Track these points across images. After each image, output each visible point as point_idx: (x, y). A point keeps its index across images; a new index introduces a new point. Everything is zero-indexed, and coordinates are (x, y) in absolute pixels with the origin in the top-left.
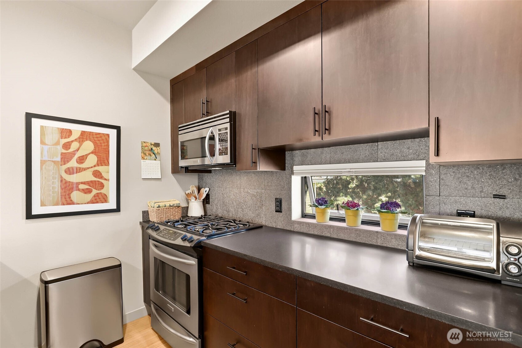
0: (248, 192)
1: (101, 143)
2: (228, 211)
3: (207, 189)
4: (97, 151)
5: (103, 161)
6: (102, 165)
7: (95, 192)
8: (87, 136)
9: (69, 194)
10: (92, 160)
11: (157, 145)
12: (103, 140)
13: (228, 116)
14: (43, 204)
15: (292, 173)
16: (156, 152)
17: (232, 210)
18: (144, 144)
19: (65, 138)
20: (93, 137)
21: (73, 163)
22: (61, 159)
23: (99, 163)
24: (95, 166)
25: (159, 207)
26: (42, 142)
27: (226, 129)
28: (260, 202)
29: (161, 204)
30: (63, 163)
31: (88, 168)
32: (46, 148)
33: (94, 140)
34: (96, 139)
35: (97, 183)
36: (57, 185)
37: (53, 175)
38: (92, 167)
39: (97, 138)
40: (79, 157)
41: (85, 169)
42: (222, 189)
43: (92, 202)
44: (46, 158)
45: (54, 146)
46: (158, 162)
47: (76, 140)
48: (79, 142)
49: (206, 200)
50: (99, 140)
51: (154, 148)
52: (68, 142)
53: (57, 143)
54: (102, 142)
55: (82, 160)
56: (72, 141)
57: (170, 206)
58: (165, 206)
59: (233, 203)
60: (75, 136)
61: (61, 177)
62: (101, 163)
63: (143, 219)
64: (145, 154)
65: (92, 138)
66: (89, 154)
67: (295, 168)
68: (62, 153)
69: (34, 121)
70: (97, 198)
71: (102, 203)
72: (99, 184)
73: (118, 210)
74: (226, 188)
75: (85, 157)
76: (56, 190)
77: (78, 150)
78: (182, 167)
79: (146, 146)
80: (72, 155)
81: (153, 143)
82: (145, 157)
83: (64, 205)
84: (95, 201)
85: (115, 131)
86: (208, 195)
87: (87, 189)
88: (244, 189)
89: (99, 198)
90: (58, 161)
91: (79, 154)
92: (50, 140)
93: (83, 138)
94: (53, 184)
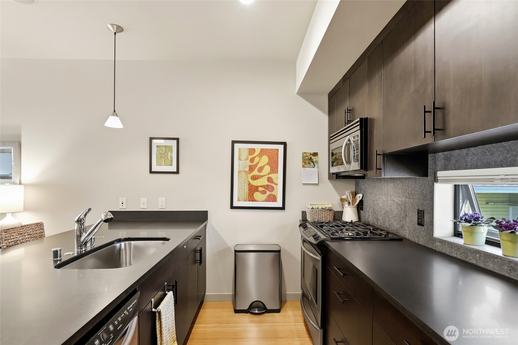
0: (394, 201)
1: (273, 157)
2: (377, 220)
3: (361, 195)
4: (270, 163)
5: (274, 170)
6: (273, 173)
7: (268, 193)
8: (264, 152)
9: (253, 194)
10: (267, 169)
11: (315, 154)
12: (274, 154)
13: (359, 123)
14: (239, 200)
16: (314, 160)
17: (380, 218)
18: (305, 155)
19: (252, 155)
20: (268, 153)
21: (255, 173)
22: (249, 169)
23: (271, 171)
24: (269, 174)
25: (313, 208)
26: (240, 159)
27: (358, 136)
28: (404, 212)
29: (315, 207)
30: (250, 172)
31: (265, 176)
32: (241, 162)
33: (269, 155)
34: (270, 154)
35: (270, 186)
36: (246, 188)
37: (244, 180)
38: (267, 175)
39: (270, 152)
40: (259, 168)
41: (262, 176)
42: (373, 196)
43: (266, 201)
44: (241, 169)
45: (246, 161)
46: (316, 169)
47: (257, 155)
48: (260, 157)
49: (360, 207)
50: (271, 154)
51: (313, 157)
52: (253, 157)
53: (247, 159)
54: (273, 155)
55: (261, 170)
56: (255, 157)
57: (322, 209)
58: (318, 209)
59: (381, 211)
60: (257, 153)
61: (249, 182)
62: (273, 172)
63: (302, 218)
64: (305, 163)
65: (267, 153)
66: (265, 165)
68: (249, 165)
69: (236, 145)
70: (269, 197)
71: (273, 202)
72: (271, 187)
73: (283, 208)
74: (376, 195)
75: (263, 167)
76: (246, 191)
77: (258, 163)
78: (333, 174)
79: (306, 156)
80: (255, 166)
81: (312, 153)
82: (305, 166)
83: (250, 201)
84: (268, 200)
85: (282, 146)
86: (361, 202)
87: (264, 191)
88: (390, 197)
89: (271, 198)
90: (247, 171)
91: (259, 166)
92: (243, 157)
93: (262, 154)
94: (244, 187)
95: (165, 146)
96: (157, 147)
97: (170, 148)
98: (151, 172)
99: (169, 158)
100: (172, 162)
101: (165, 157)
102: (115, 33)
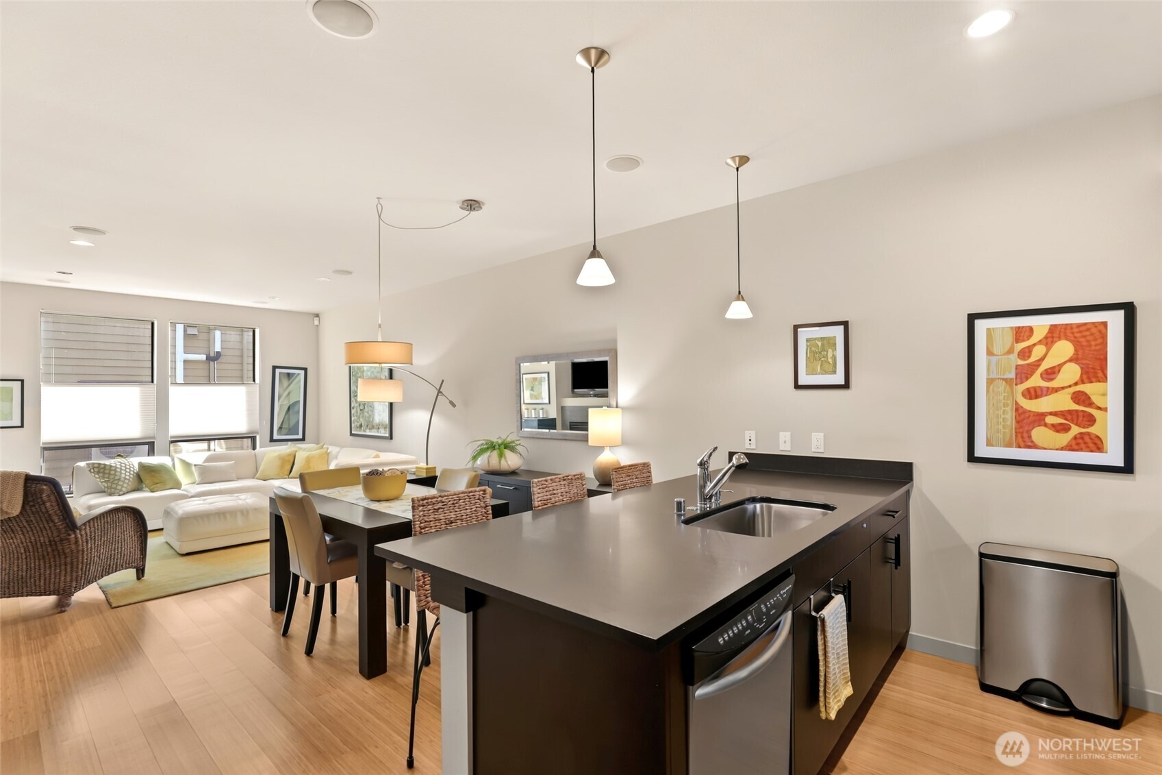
1: (1088, 341)
4: (1080, 356)
5: (1094, 374)
6: (1091, 382)
7: (1075, 430)
8: (1060, 331)
9: (1029, 432)
10: (1071, 373)
12: (1092, 334)
14: (989, 443)
19: (1023, 341)
20: (1073, 333)
21: (1035, 381)
22: (1017, 374)
23: (1085, 377)
24: (1076, 384)
26: (990, 353)
30: (1019, 381)
31: (1063, 388)
32: (994, 359)
33: (1075, 337)
34: (1077, 335)
35: (1081, 414)
36: (1010, 416)
37: (1004, 399)
38: (1070, 386)
39: (1080, 332)
40: (1046, 370)
41: (1056, 390)
43: (1069, 447)
44: (994, 376)
45: (1006, 357)
47: (1040, 341)
48: (1047, 344)
50: (1084, 337)
52: (1028, 347)
53: (1010, 351)
54: (1090, 338)
55: (1051, 373)
56: (1034, 345)
60: (1039, 335)
61: (1017, 403)
62: (1089, 378)
65: (1071, 335)
66: (1065, 363)
68: (1017, 366)
69: (981, 322)
70: (1080, 441)
71: (1092, 451)
72: (1084, 416)
73: (1127, 469)
75: (1057, 370)
76: (1009, 423)
77: (1042, 359)
80: (1034, 367)
83: (1020, 447)
84: (1076, 447)
85: (1120, 313)
87: (1061, 424)
89: (1085, 443)
90: (1011, 379)
91: (1046, 365)
92: (1000, 347)
93: (1053, 337)
94: (1004, 414)
95: (822, 339)
96: (808, 340)
97: (830, 342)
98: (797, 387)
99: (830, 360)
100: (835, 368)
101: (823, 359)
102: (737, 169)
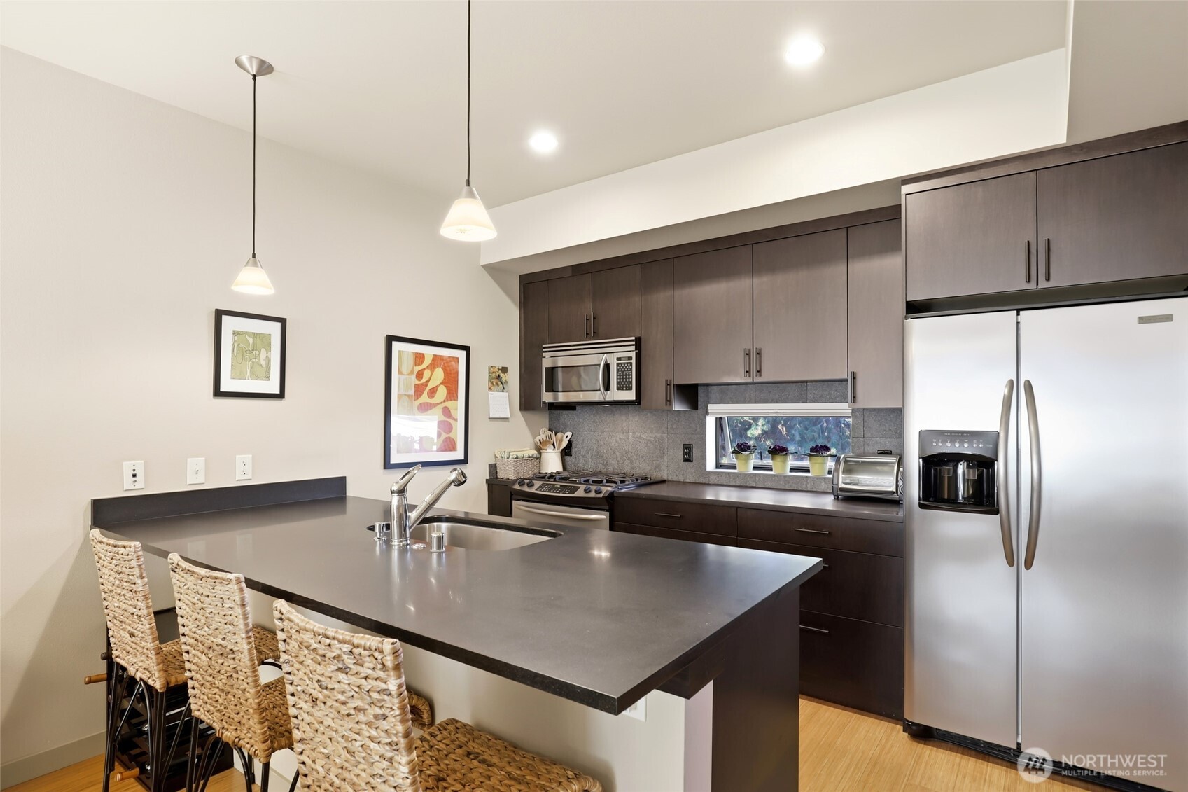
0: (640, 438)
1: (450, 370)
2: (606, 465)
3: (569, 434)
4: (446, 381)
5: (452, 395)
6: (451, 400)
7: (444, 435)
8: (438, 361)
10: (442, 392)
11: (504, 370)
12: (452, 365)
13: (634, 343)
14: (399, 451)
15: (707, 413)
16: (503, 380)
17: (613, 462)
18: (492, 370)
19: (419, 365)
20: (444, 363)
21: (424, 398)
22: (415, 392)
23: (448, 397)
24: (444, 401)
25: (517, 458)
26: (400, 372)
27: (630, 358)
28: (660, 450)
29: (520, 454)
30: (416, 397)
31: (438, 404)
32: (403, 378)
33: (444, 366)
34: (446, 365)
35: (446, 423)
38: (441, 403)
39: (447, 363)
40: (430, 389)
41: (435, 405)
42: (596, 434)
43: (443, 449)
44: (402, 392)
45: (410, 376)
46: (505, 394)
47: (428, 366)
48: (431, 370)
49: (566, 452)
50: (448, 366)
51: (502, 375)
52: (421, 370)
53: (411, 373)
54: (451, 368)
55: (433, 392)
56: (425, 369)
57: (529, 457)
58: (524, 457)
59: (614, 453)
60: (428, 361)
62: (450, 398)
63: (490, 476)
64: (492, 383)
65: (442, 364)
66: (439, 385)
67: (710, 407)
68: (416, 385)
69: (395, 345)
70: (447, 443)
71: (452, 451)
72: (448, 425)
73: (466, 460)
74: (602, 433)
75: (436, 389)
77: (428, 381)
78: (544, 403)
79: (494, 372)
80: (424, 387)
81: (500, 368)
82: (493, 388)
84: (445, 448)
85: (464, 353)
86: (570, 443)
88: (634, 433)
89: (449, 445)
90: (412, 396)
91: (430, 386)
92: (405, 370)
93: (434, 364)
95: (254, 335)
96: (235, 333)
97: (264, 339)
98: (218, 393)
99: (263, 363)
100: (269, 373)
101: (254, 360)
102: (254, 77)
